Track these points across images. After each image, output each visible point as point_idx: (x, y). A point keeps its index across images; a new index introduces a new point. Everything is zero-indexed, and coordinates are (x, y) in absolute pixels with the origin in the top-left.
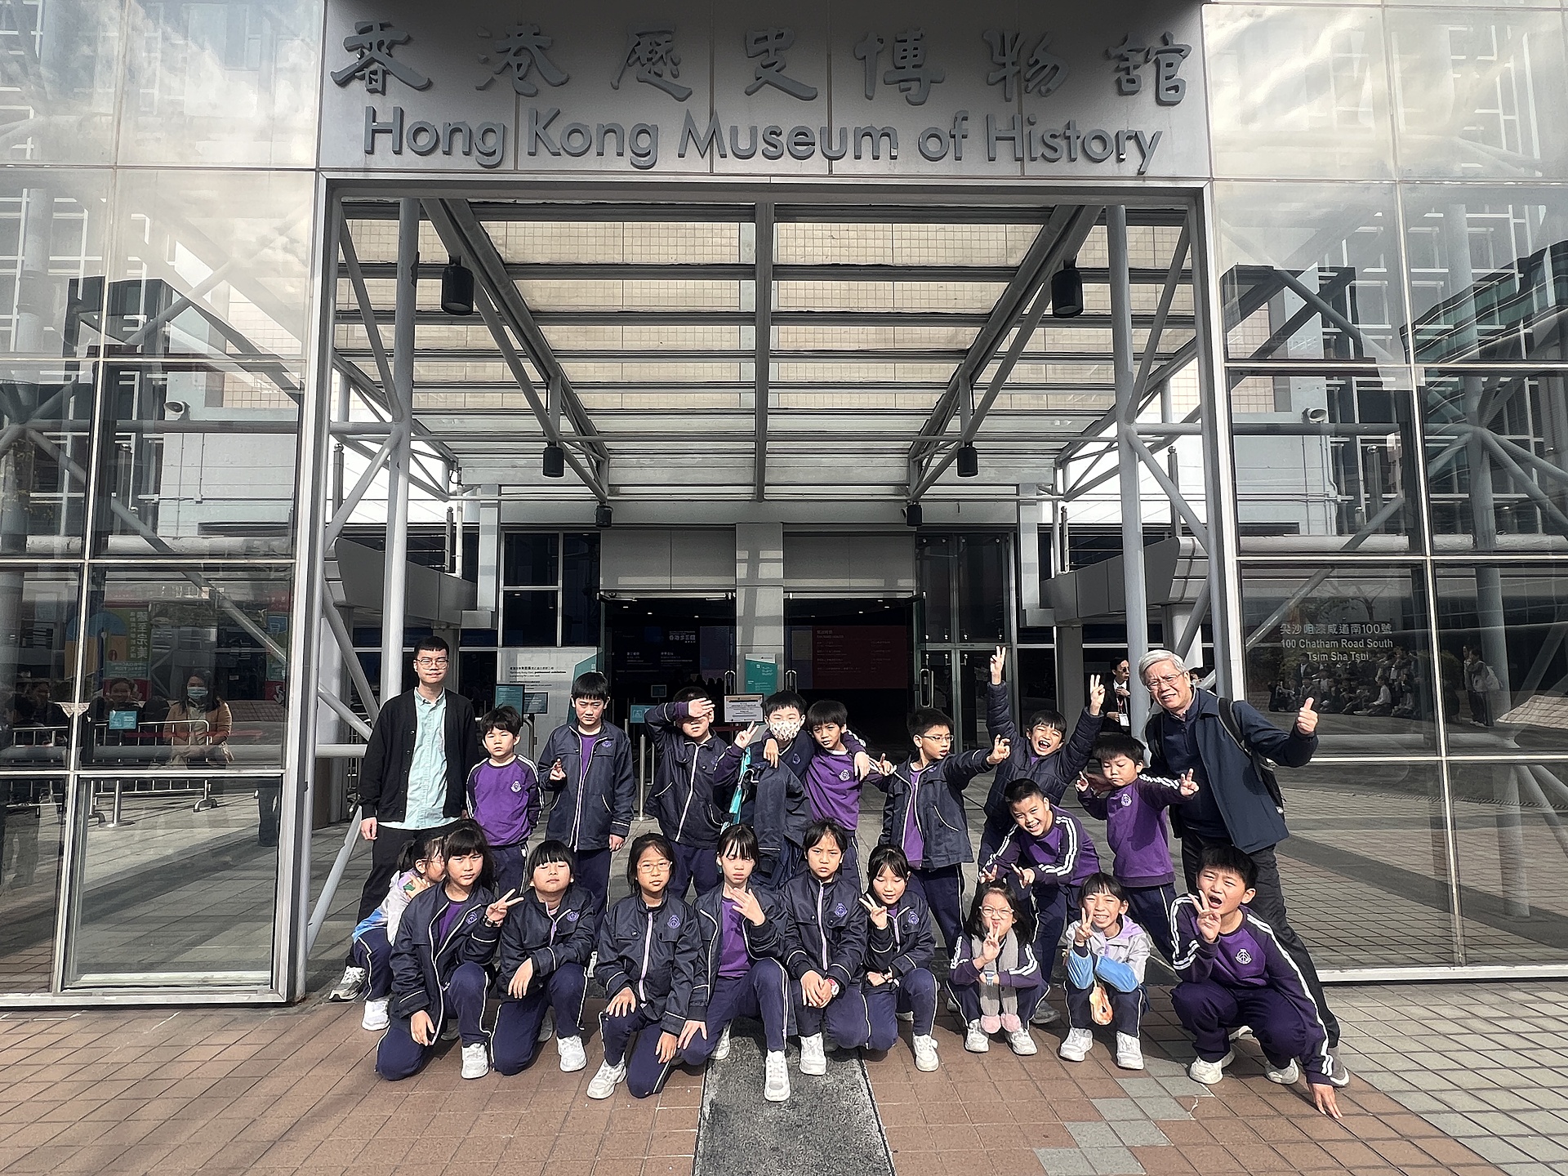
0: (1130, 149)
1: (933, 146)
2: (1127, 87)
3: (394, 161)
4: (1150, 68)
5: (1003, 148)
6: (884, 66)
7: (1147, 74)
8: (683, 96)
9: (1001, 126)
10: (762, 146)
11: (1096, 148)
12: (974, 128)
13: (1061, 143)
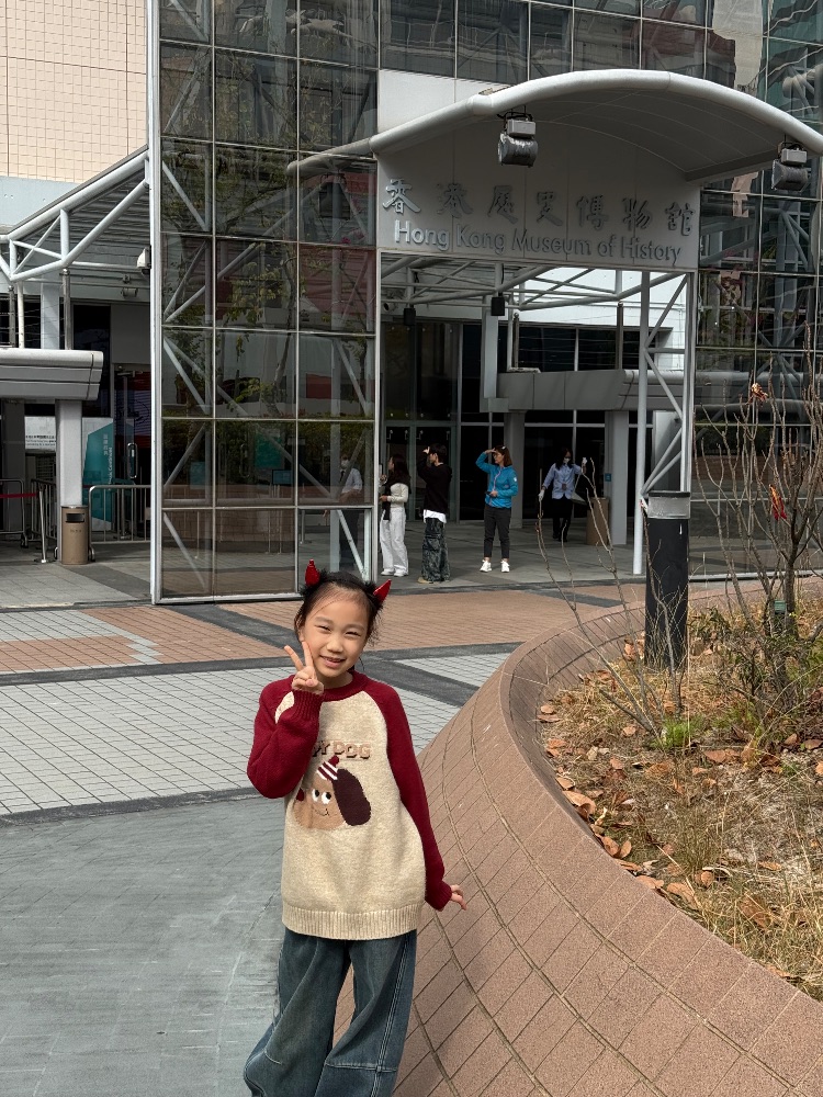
0: (671, 255)
1: (602, 249)
2: (672, 225)
3: (409, 247)
4: (680, 218)
5: (627, 252)
6: (587, 212)
7: (678, 221)
8: (513, 220)
9: (627, 241)
10: (542, 246)
11: (659, 253)
12: (617, 242)
13: (647, 251)
